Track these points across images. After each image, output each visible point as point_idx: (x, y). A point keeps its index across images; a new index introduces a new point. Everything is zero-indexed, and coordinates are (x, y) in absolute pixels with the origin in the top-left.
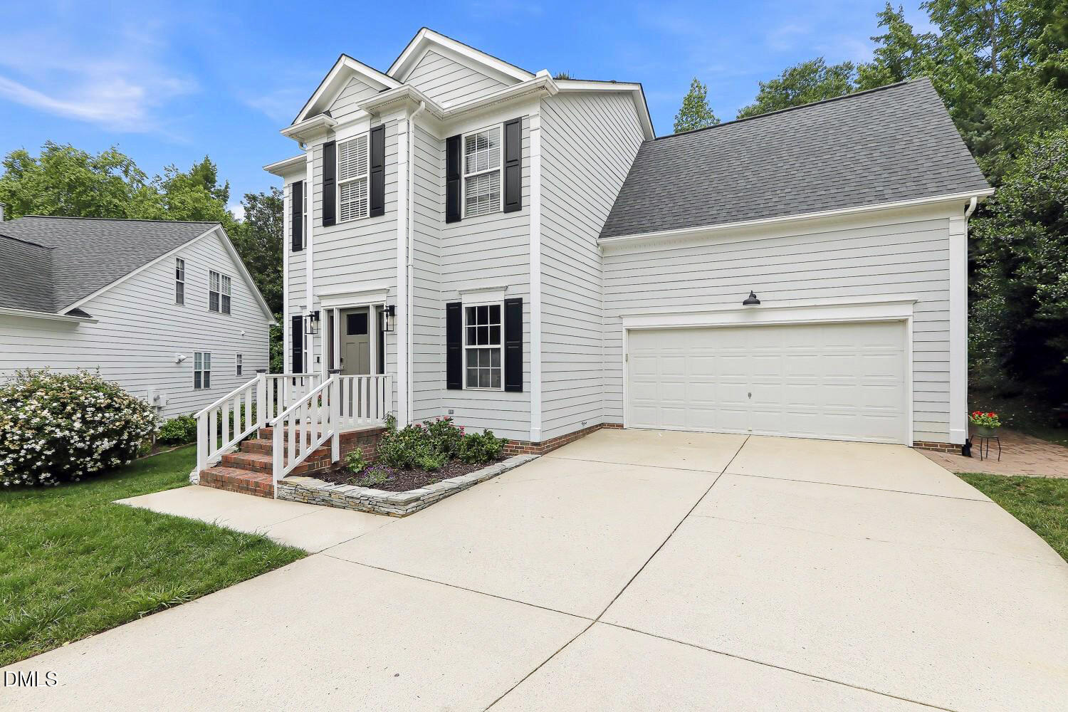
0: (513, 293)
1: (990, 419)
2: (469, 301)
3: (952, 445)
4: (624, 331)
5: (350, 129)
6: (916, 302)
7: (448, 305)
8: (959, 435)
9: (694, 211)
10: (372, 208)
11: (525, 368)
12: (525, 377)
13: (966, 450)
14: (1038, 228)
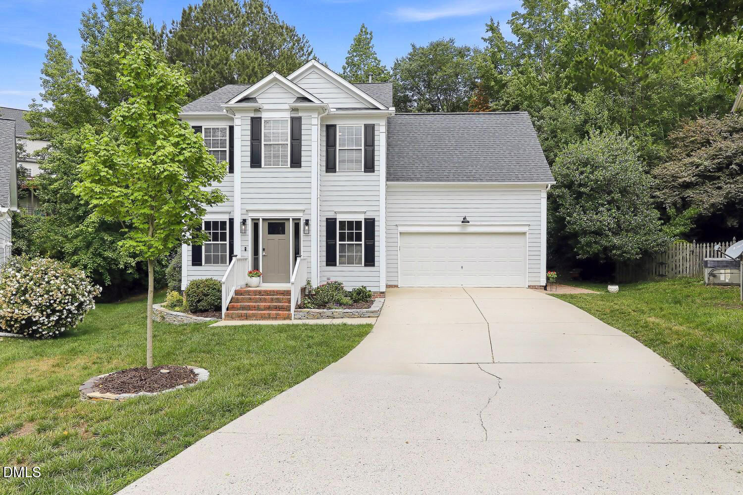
0: (370, 215)
1: (553, 274)
2: (340, 218)
3: (541, 286)
4: (399, 233)
5: (273, 113)
6: (529, 225)
7: (327, 219)
8: (543, 282)
9: (436, 171)
10: (292, 162)
11: (376, 254)
12: (376, 259)
13: (545, 288)
14: (566, 191)
